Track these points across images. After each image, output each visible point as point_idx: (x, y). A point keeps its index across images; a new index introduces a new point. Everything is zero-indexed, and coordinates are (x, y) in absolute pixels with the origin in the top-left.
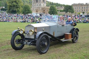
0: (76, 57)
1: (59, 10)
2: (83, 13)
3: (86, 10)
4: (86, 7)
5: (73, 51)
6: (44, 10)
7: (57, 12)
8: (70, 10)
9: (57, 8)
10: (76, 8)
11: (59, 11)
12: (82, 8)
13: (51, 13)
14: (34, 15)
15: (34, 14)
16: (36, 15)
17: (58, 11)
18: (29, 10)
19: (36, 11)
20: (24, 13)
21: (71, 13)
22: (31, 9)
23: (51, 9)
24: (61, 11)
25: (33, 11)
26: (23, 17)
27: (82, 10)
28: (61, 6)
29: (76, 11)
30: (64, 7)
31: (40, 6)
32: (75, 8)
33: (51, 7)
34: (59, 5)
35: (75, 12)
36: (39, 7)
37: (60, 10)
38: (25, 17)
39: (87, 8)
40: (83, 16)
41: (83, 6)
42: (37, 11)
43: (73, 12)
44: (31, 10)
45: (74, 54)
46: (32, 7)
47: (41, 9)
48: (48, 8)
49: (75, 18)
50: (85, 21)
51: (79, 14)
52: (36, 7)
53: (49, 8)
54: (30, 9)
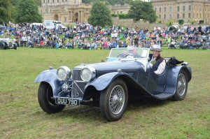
0: (165, 137)
1: (116, 14)
2: (181, 22)
3: (187, 15)
4: (187, 6)
5: (155, 122)
6: (77, 14)
7: (113, 19)
8: (145, 13)
9: (110, 7)
10: (163, 10)
11: (118, 18)
12: (178, 10)
13: (96, 21)
14: (47, 27)
15: (49, 24)
16: (53, 27)
17: (113, 15)
18: (33, 13)
19: (53, 16)
20: (18, 21)
21: (148, 22)
22: (41, 10)
23: (94, 11)
24: (122, 17)
25: (44, 17)
26: (18, 32)
27: (178, 15)
28: (122, 4)
29: (162, 17)
30: (129, 7)
31: (66, 3)
32: (158, 8)
33: (94, 6)
34: (116, 2)
35: (158, 20)
36: (62, 4)
37: (120, 13)
38: (21, 32)
39: (190, 9)
40: (179, 30)
41: (178, 3)
42: (56, 17)
43: (153, 20)
44: (40, 13)
45: (159, 129)
46: (43, 5)
47: (67, 10)
48: (85, 7)
49: (160, 36)
50: (186, 44)
51: (170, 24)
52: (53, 4)
53: (90, 7)
54: (37, 9)
